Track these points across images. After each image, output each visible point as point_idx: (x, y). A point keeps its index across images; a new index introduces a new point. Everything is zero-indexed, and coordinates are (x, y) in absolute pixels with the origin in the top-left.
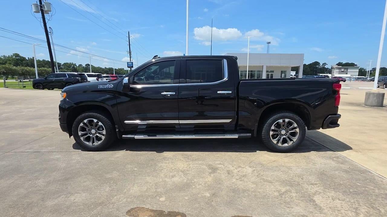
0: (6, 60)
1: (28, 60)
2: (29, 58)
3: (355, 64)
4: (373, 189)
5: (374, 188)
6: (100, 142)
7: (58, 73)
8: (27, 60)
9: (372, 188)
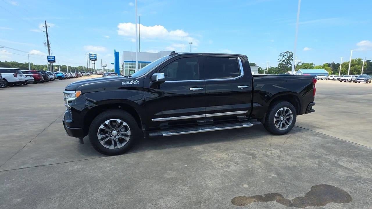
3: (256, 64)
6: (123, 145)
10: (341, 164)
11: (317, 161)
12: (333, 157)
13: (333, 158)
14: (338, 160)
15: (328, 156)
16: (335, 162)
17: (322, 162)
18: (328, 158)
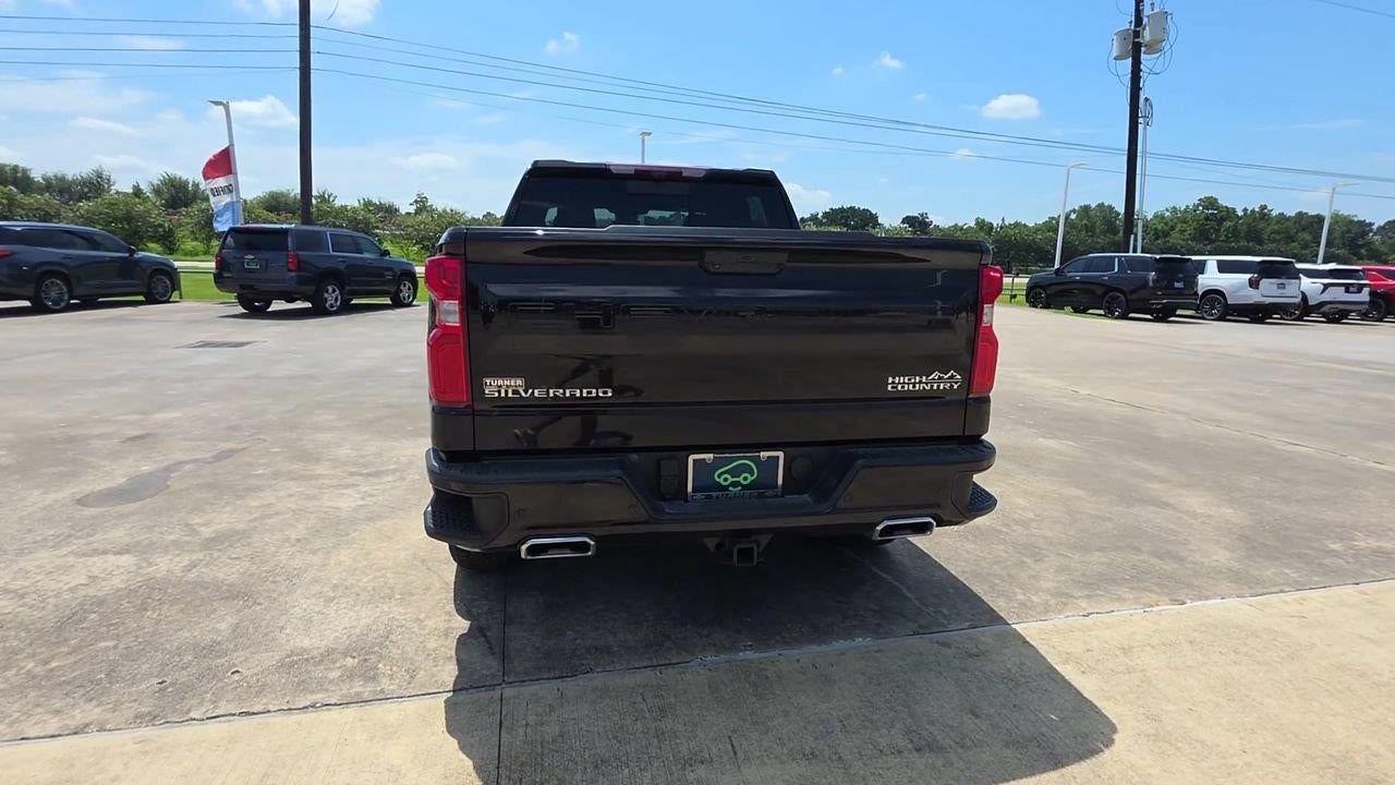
0: (1175, 220)
1: (1241, 218)
2: (1245, 210)
4: (46, 663)
5: (49, 667)
7: (1139, 254)
8: (1237, 216)
9: (54, 664)
10: (126, 557)
11: (207, 532)
12: (165, 568)
13: (163, 565)
14: (140, 568)
15: (186, 563)
16: (148, 556)
17: (188, 535)
18: (178, 555)
